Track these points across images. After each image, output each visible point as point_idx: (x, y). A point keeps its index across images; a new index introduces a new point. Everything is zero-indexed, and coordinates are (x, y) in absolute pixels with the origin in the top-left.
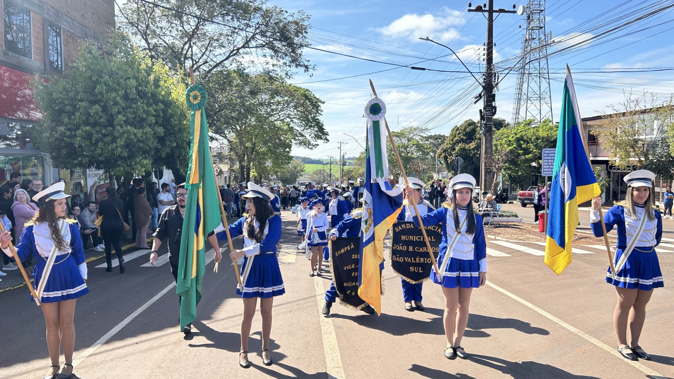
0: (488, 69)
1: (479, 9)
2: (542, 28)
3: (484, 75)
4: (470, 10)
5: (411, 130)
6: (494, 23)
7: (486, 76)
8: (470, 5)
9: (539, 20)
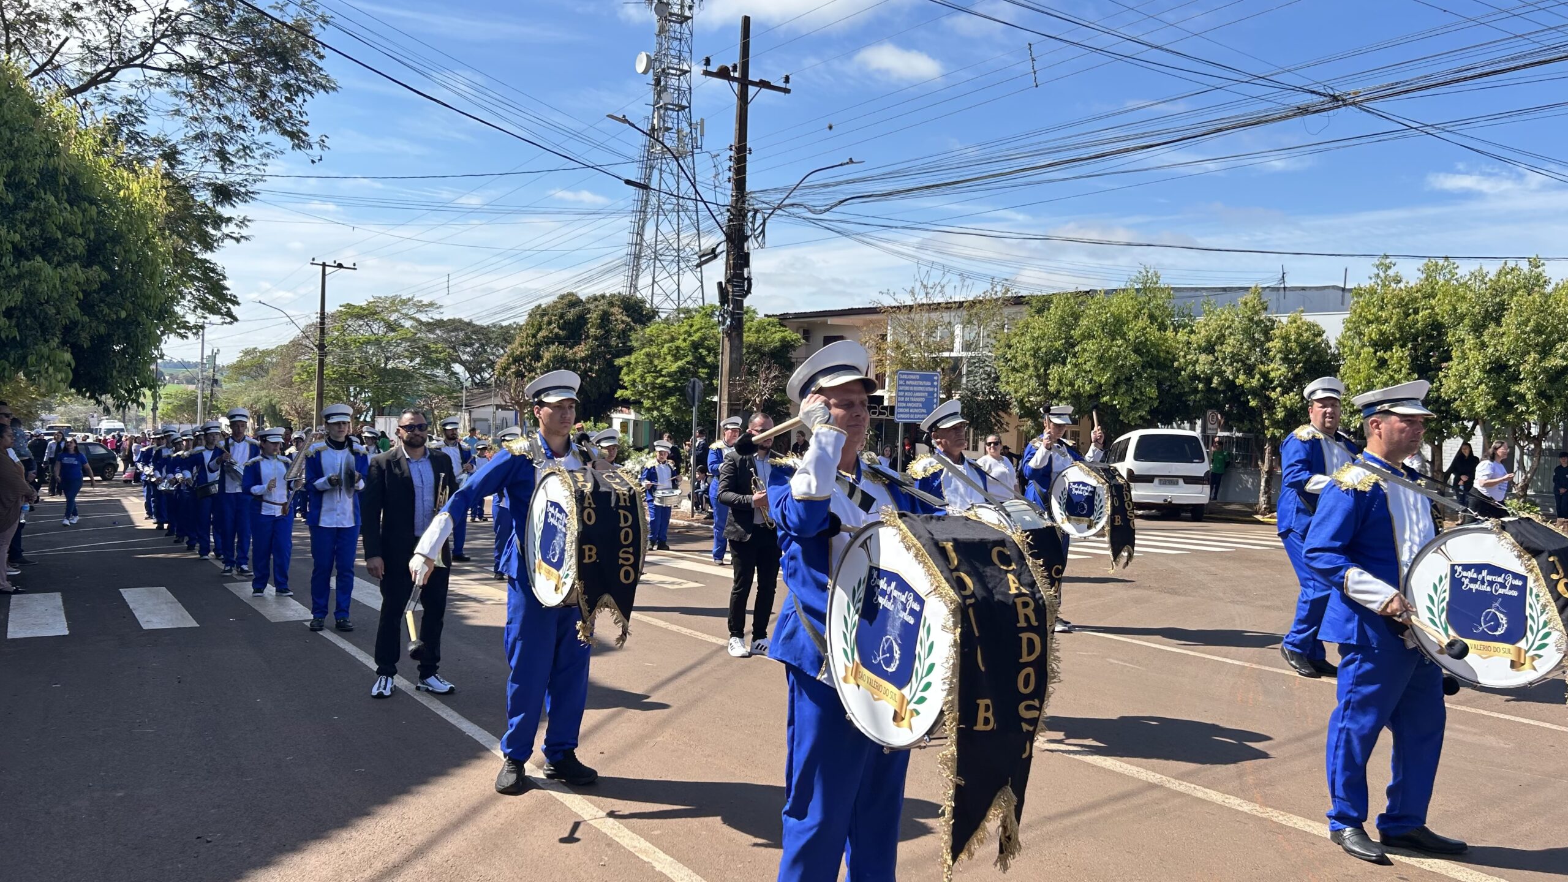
0: (737, 201)
1: (723, 73)
2: (683, 108)
3: (728, 210)
4: (707, 73)
5: (393, 303)
6: (749, 107)
7: (732, 214)
8: (708, 62)
9: (679, 90)
